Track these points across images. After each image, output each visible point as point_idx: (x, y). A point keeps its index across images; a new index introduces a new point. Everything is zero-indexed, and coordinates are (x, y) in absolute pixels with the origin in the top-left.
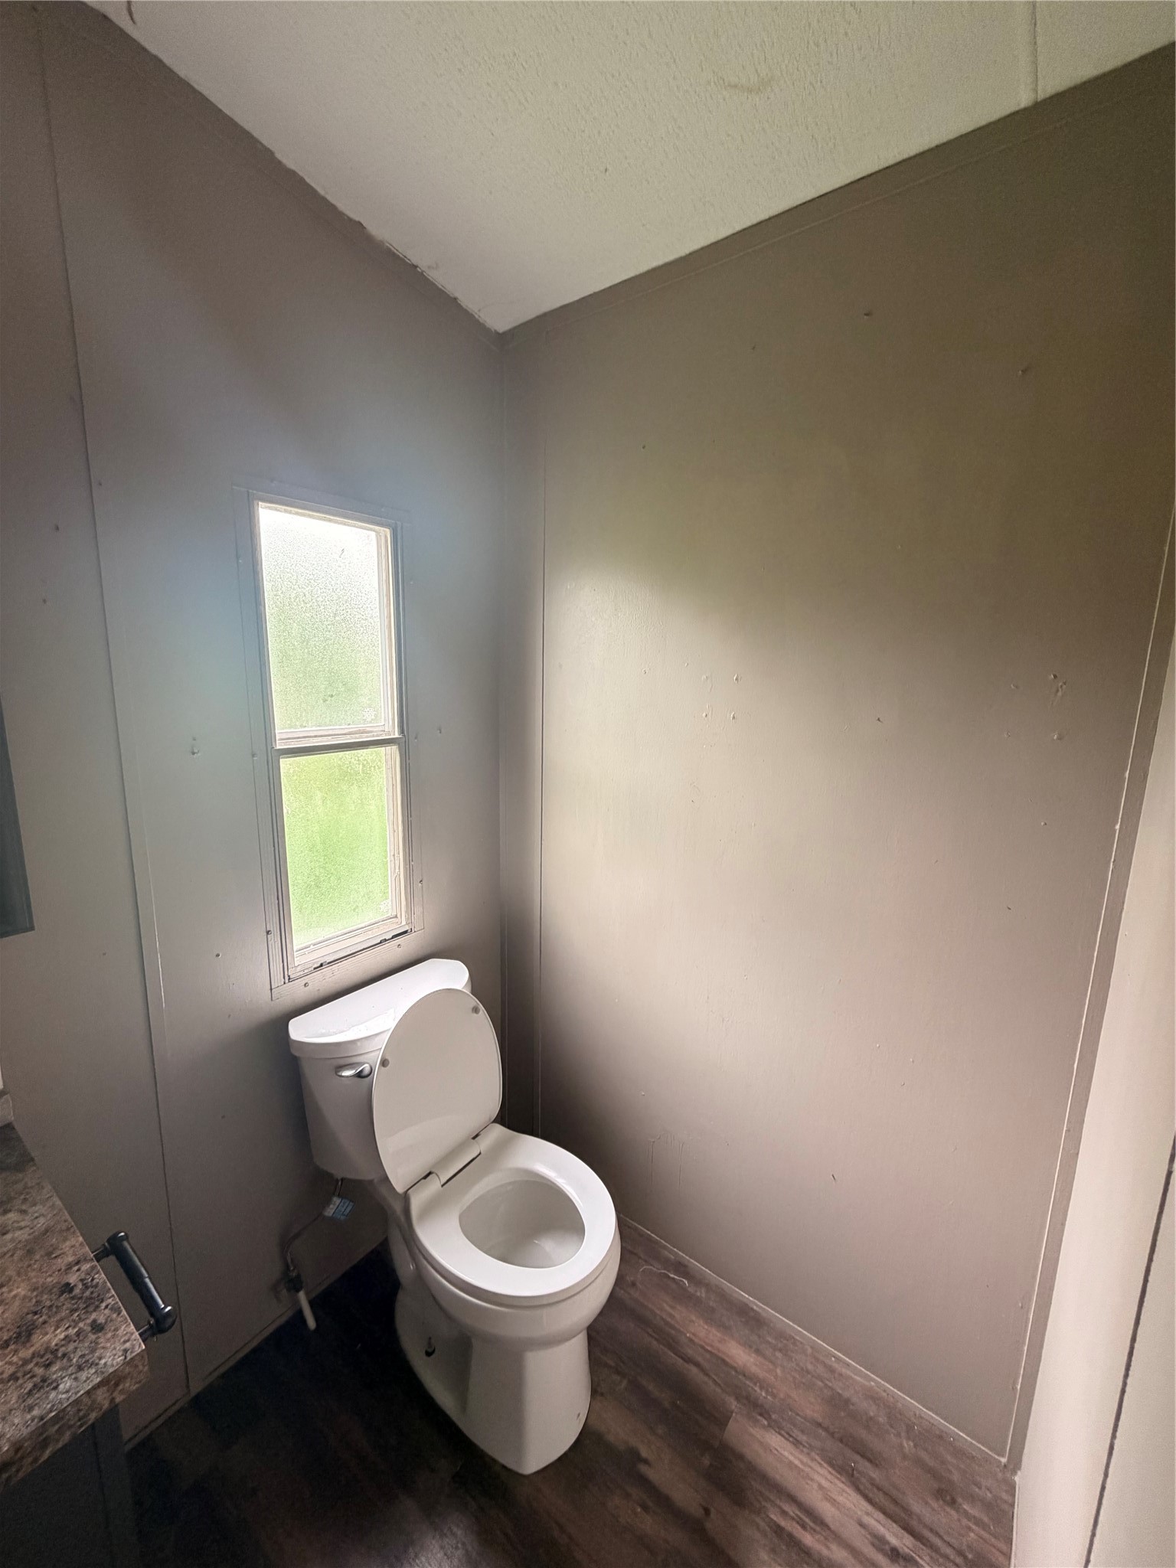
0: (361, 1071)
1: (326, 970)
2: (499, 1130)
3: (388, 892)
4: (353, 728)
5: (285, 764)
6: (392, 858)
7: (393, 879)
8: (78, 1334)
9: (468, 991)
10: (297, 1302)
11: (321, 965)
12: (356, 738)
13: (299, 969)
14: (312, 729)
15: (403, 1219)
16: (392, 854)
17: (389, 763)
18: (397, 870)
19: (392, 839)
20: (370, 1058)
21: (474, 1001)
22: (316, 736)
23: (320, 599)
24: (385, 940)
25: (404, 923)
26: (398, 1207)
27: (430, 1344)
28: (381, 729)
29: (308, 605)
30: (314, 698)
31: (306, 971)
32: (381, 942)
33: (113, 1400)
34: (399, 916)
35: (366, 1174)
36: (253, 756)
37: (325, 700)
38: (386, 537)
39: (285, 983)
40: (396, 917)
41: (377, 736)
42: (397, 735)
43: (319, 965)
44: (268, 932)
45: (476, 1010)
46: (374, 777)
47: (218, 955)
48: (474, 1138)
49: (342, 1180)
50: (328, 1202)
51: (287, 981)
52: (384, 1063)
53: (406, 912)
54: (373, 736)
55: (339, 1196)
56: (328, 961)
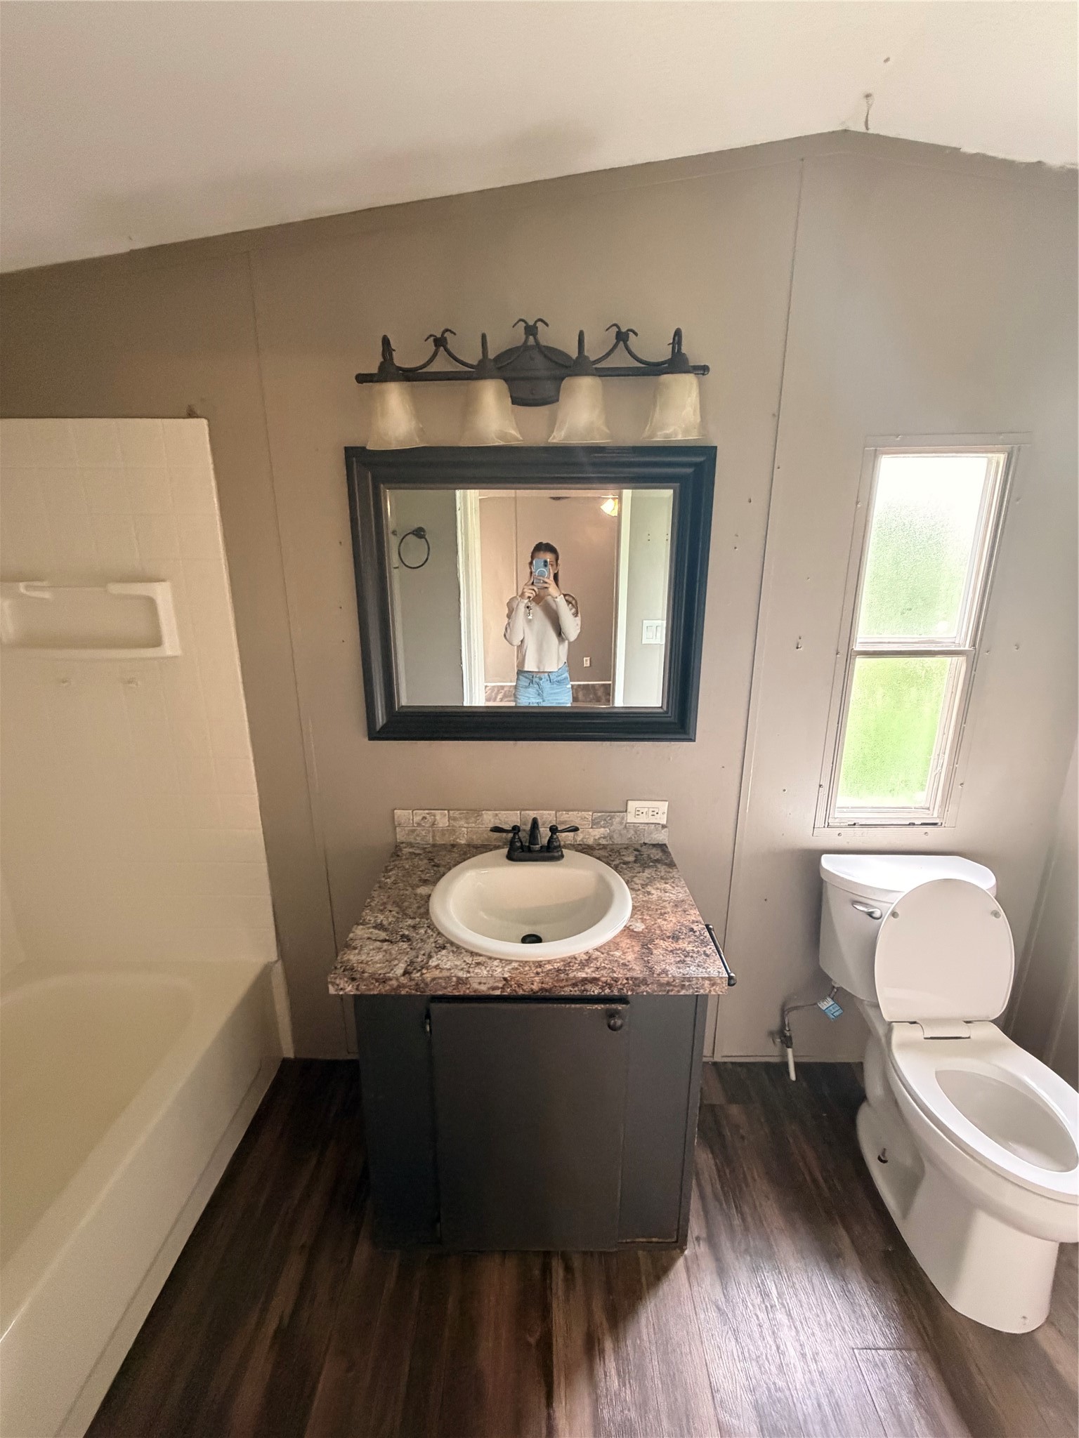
0: (872, 912)
1: (857, 830)
2: (996, 1032)
3: (925, 786)
4: (925, 637)
5: (860, 662)
6: (936, 757)
7: (933, 776)
8: (698, 952)
9: (992, 894)
10: (784, 1055)
11: (855, 824)
12: (925, 647)
13: (837, 820)
14: (886, 636)
15: (883, 1040)
16: (937, 753)
17: (953, 672)
18: (940, 768)
19: (940, 740)
20: (882, 907)
21: (996, 906)
22: (889, 643)
23: (917, 527)
24: (914, 824)
25: (935, 815)
26: (881, 1031)
27: (883, 1154)
28: (952, 640)
29: (906, 533)
30: (893, 611)
31: (842, 824)
32: (909, 824)
33: (710, 991)
34: (931, 809)
35: (859, 992)
36: (837, 654)
37: (902, 613)
38: (998, 463)
39: (824, 827)
40: (928, 809)
41: (946, 646)
42: (967, 648)
43: (853, 823)
44: (820, 786)
45: (996, 914)
46: (934, 683)
47: (784, 790)
48: (967, 1022)
49: (838, 989)
50: (824, 999)
51: (826, 826)
52: (894, 914)
53: (940, 807)
54: (942, 646)
55: (832, 999)
56: (860, 823)
